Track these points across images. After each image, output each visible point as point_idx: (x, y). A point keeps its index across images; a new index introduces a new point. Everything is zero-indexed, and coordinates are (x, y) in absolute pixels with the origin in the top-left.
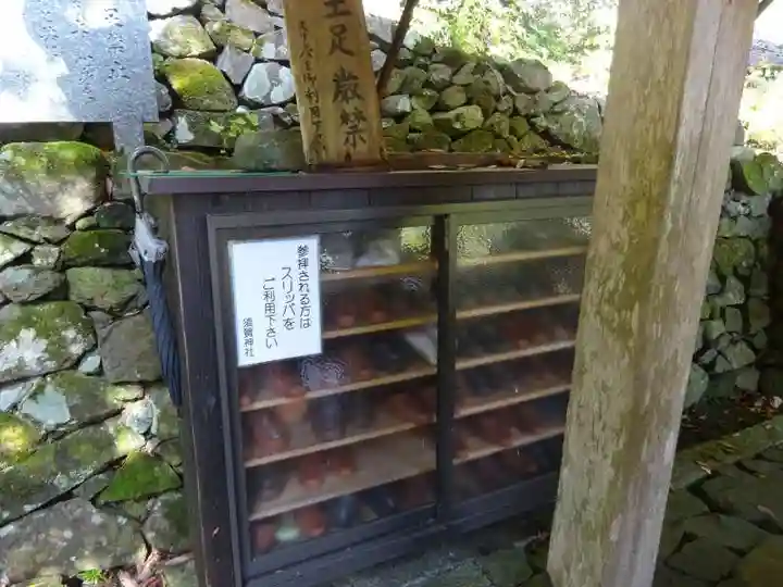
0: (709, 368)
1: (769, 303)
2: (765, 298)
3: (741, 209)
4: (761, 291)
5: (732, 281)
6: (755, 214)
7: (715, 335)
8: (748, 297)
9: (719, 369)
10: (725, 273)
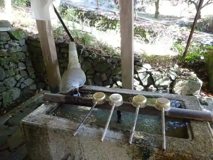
0: (20, 87)
1: (33, 67)
2: (32, 66)
3: (17, 44)
4: (30, 64)
5: (20, 64)
6: (22, 45)
7: (18, 79)
8: (26, 67)
9: (22, 87)
10: (17, 62)
